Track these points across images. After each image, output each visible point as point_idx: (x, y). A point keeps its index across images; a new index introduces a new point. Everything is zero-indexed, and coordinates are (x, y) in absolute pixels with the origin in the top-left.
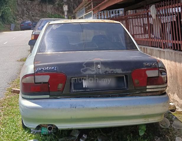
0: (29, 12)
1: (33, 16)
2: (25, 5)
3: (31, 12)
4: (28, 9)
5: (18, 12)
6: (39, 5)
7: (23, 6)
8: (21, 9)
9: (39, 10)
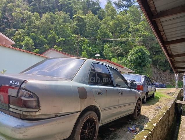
0: (161, 78)
1: (164, 81)
2: (159, 74)
3: (163, 79)
4: (161, 77)
5: (154, 77)
6: (169, 74)
7: (158, 75)
8: (156, 76)
9: (169, 78)
